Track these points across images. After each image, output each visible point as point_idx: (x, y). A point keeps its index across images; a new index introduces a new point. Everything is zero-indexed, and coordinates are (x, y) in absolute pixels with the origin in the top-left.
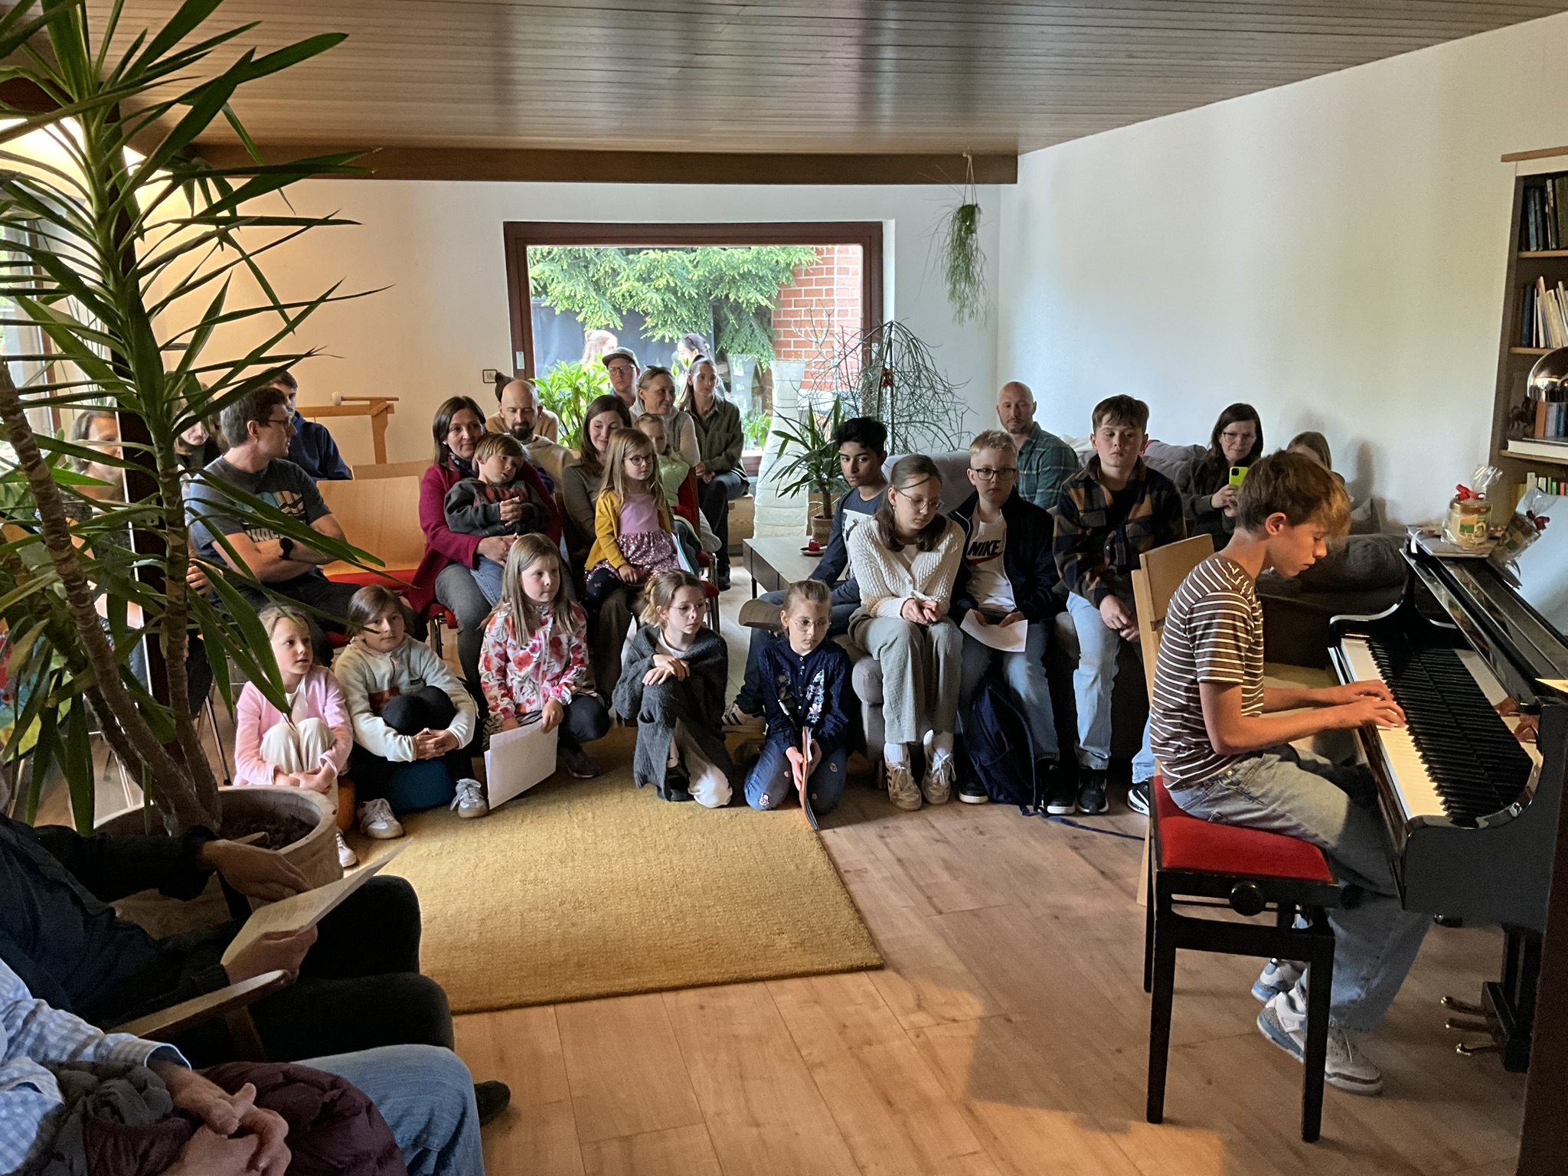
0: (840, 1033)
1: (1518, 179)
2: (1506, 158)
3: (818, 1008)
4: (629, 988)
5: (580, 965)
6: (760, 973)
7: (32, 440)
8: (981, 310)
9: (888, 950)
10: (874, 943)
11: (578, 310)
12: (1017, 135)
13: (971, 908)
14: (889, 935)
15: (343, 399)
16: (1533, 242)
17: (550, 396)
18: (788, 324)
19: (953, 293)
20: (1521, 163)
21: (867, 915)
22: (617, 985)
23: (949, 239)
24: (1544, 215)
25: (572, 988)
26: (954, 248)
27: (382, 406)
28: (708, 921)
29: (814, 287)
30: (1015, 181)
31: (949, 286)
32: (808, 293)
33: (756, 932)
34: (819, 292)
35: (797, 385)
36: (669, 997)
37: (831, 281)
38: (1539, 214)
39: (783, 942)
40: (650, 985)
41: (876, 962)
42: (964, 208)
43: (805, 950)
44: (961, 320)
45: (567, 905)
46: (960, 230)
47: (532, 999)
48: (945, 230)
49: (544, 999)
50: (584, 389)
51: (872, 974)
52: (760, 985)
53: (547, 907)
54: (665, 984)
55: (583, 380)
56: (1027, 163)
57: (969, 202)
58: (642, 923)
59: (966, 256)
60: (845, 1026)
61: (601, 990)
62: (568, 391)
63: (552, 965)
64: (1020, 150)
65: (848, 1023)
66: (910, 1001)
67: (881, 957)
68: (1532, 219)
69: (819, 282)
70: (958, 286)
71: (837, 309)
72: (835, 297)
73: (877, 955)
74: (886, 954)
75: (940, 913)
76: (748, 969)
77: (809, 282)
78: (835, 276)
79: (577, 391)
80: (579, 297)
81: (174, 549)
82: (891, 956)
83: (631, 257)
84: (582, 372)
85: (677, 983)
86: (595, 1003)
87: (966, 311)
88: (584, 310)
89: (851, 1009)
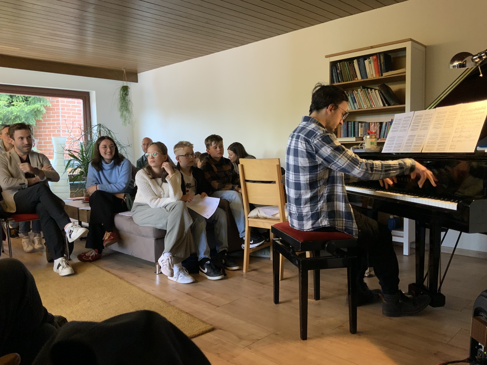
1: (330, 62)
2: (327, 57)
12: (137, 66)
13: (228, 302)
14: (205, 318)
16: (335, 81)
18: (41, 135)
19: (122, 115)
20: (331, 58)
23: (119, 97)
24: (337, 73)
26: (121, 100)
29: (51, 122)
30: (137, 82)
31: (120, 113)
32: (49, 124)
34: (54, 124)
37: (59, 120)
38: (336, 73)
41: (210, 327)
42: (123, 87)
44: (125, 125)
46: (123, 94)
48: (118, 94)
51: (212, 333)
56: (141, 76)
57: (125, 85)
59: (126, 103)
64: (138, 71)
66: (235, 338)
68: (334, 75)
69: (53, 120)
70: (123, 113)
71: (61, 129)
72: (61, 125)
74: (211, 324)
75: (219, 307)
77: (50, 120)
78: (60, 118)
82: (214, 325)
89: (215, 347)
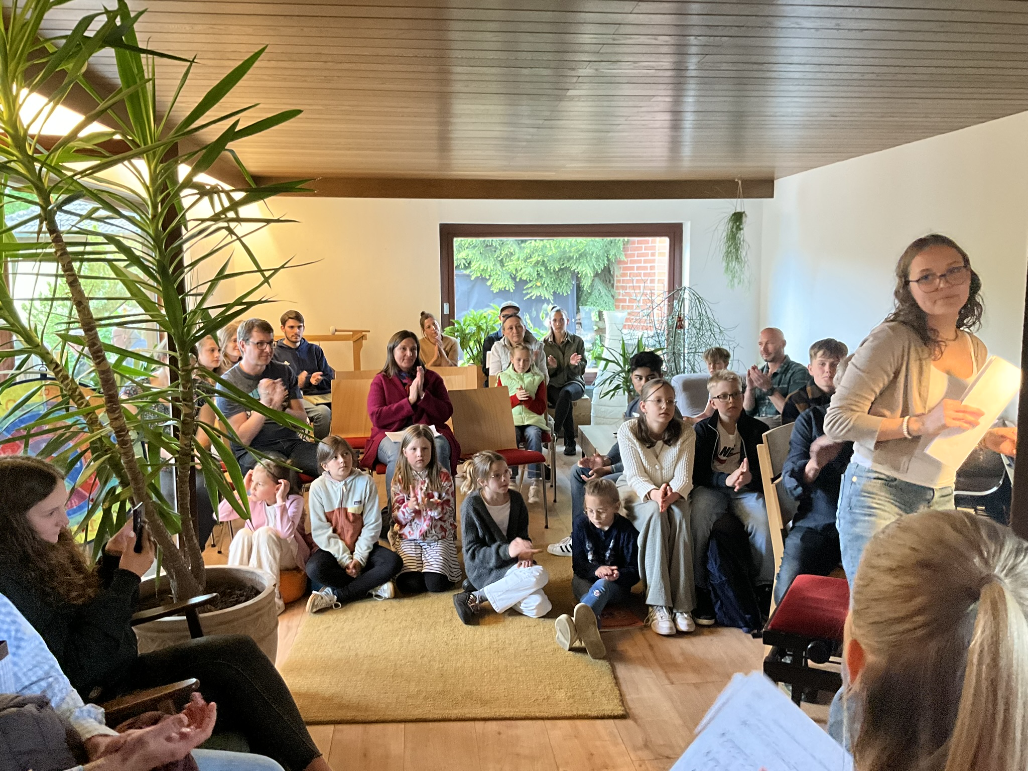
0: (589, 759)
3: (576, 740)
4: (454, 716)
5: (426, 698)
6: (542, 714)
7: (100, 346)
8: (746, 280)
9: (631, 704)
10: (623, 701)
11: (488, 277)
12: (774, 167)
13: (694, 682)
14: (634, 696)
15: (336, 331)
17: (463, 331)
19: (727, 268)
21: (621, 681)
22: (446, 713)
23: (725, 234)
25: (417, 713)
26: (728, 240)
27: (359, 335)
28: (514, 676)
29: (642, 265)
30: (772, 196)
31: (724, 264)
32: (638, 268)
33: (545, 686)
34: (645, 268)
35: (620, 327)
36: (479, 725)
37: (653, 261)
39: (561, 695)
40: (467, 716)
41: (621, 712)
42: (735, 214)
43: (575, 702)
44: (733, 286)
45: (425, 659)
46: (733, 228)
47: (391, 718)
48: (723, 228)
49: (399, 718)
50: (484, 327)
51: (617, 721)
52: (540, 722)
53: (412, 659)
54: (478, 716)
55: (484, 321)
56: (779, 185)
57: (739, 210)
58: (471, 675)
59: (736, 244)
60: (592, 754)
61: (436, 716)
62: (474, 328)
63: (408, 697)
64: (775, 177)
65: (594, 753)
66: (640, 741)
67: (626, 711)
69: (645, 262)
70: (730, 264)
71: (656, 278)
72: (656, 271)
73: (623, 708)
74: (630, 709)
75: (672, 683)
76: (535, 711)
77: (640, 261)
78: (657, 257)
79: (479, 328)
80: (489, 270)
81: (186, 415)
82: (633, 711)
83: (523, 245)
84: (483, 316)
85: (486, 716)
86: (431, 725)
87: (736, 280)
88: (492, 278)
89: (598, 743)
